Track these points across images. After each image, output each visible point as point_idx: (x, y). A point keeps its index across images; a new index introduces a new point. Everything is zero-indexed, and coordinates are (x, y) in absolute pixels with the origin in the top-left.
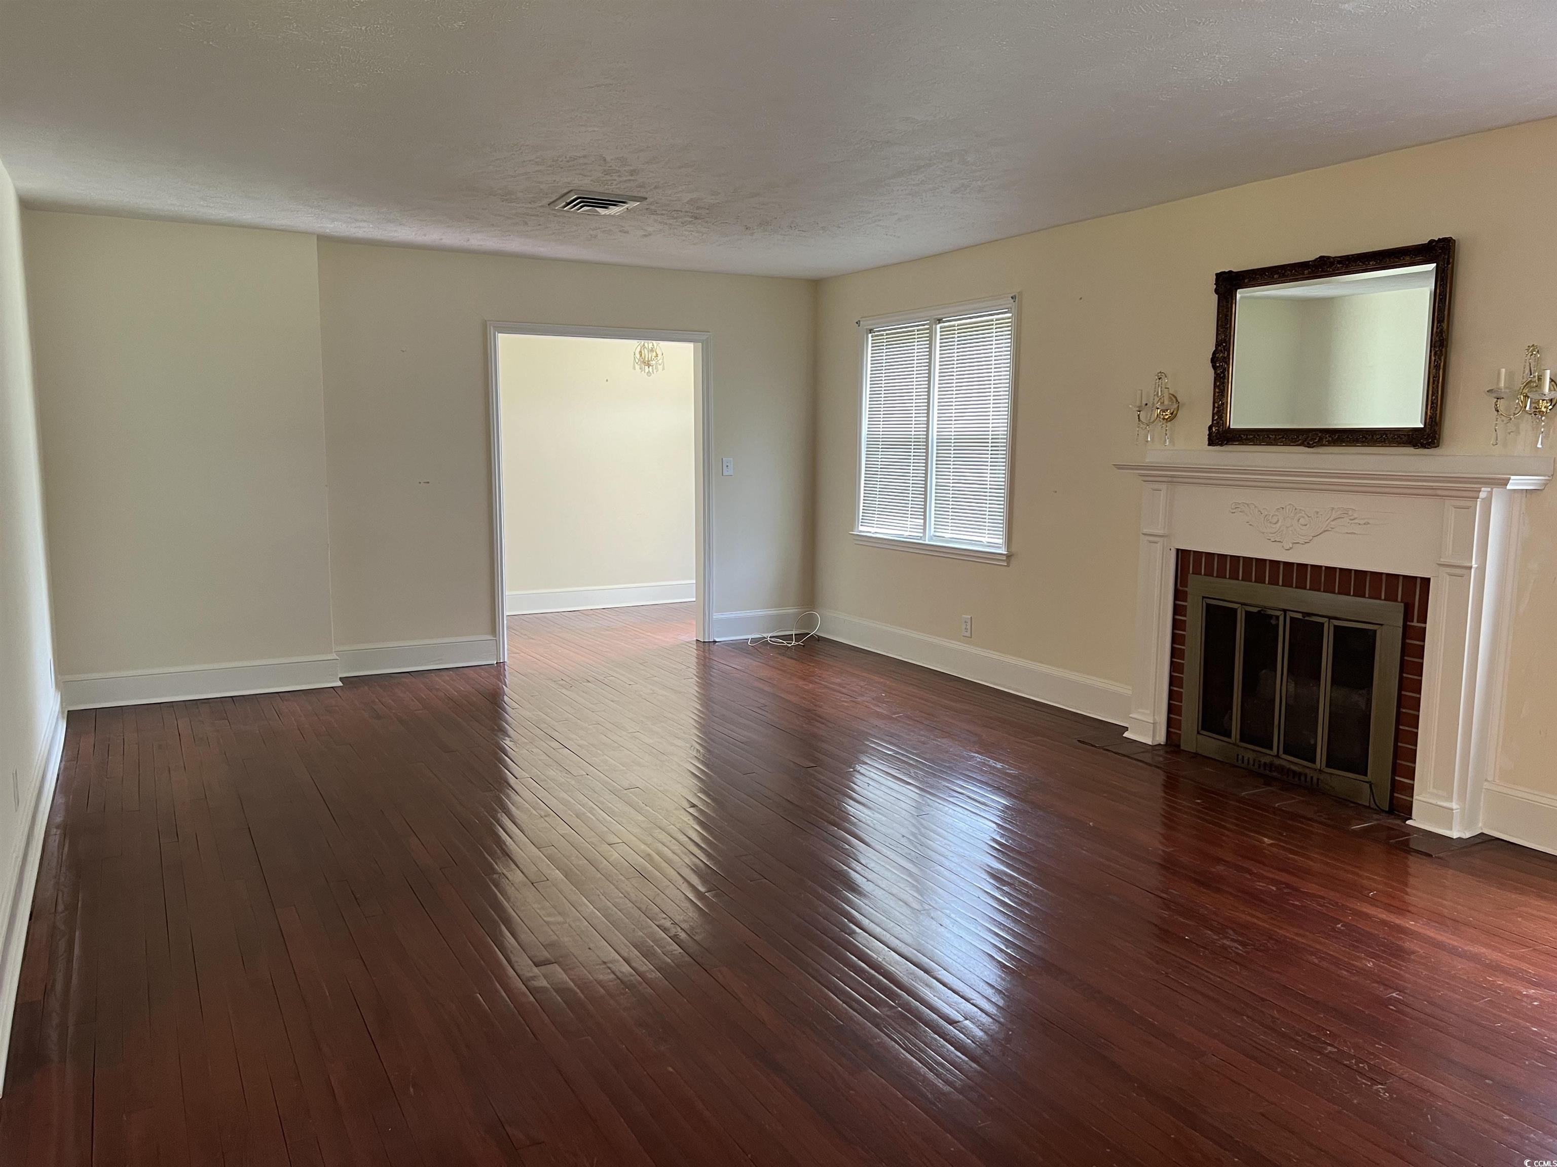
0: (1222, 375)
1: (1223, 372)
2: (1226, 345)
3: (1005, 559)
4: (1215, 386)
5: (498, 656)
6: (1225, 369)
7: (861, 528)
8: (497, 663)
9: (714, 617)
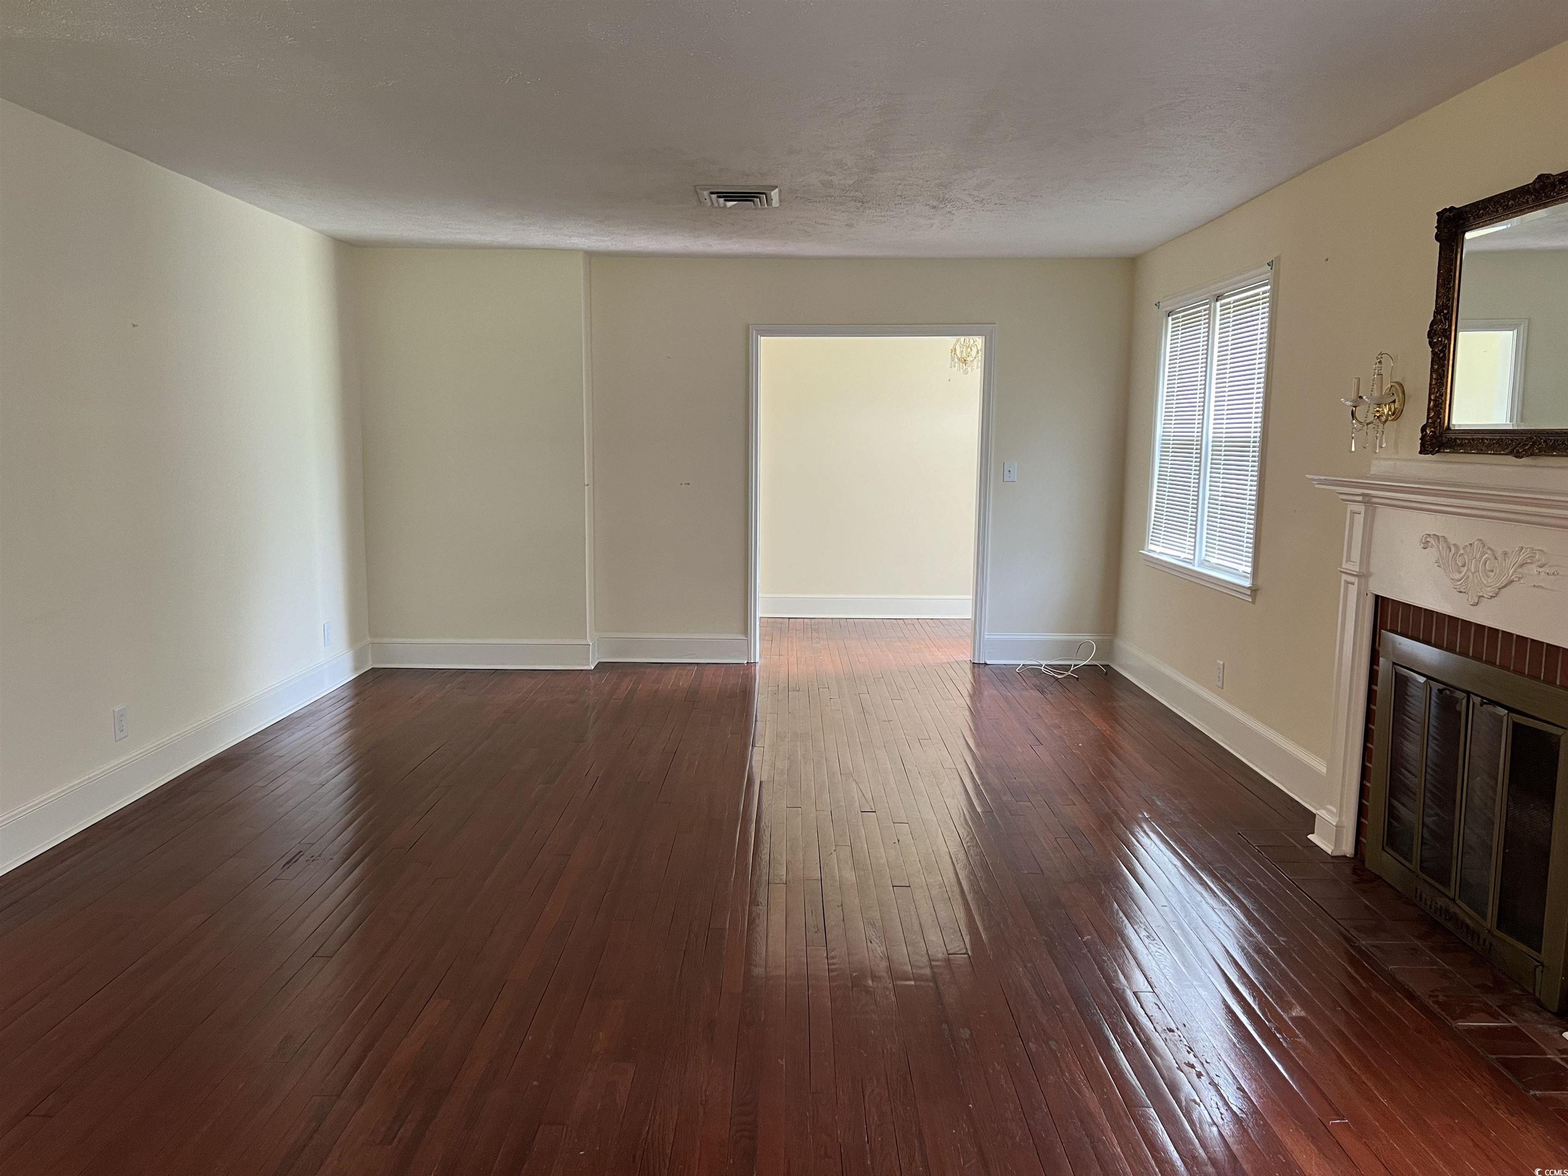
0: (1441, 355)
1: (1442, 351)
2: (1448, 313)
3: (1249, 594)
4: (1433, 370)
5: (749, 657)
6: (1445, 346)
7: (1151, 547)
8: (748, 663)
9: (986, 637)
